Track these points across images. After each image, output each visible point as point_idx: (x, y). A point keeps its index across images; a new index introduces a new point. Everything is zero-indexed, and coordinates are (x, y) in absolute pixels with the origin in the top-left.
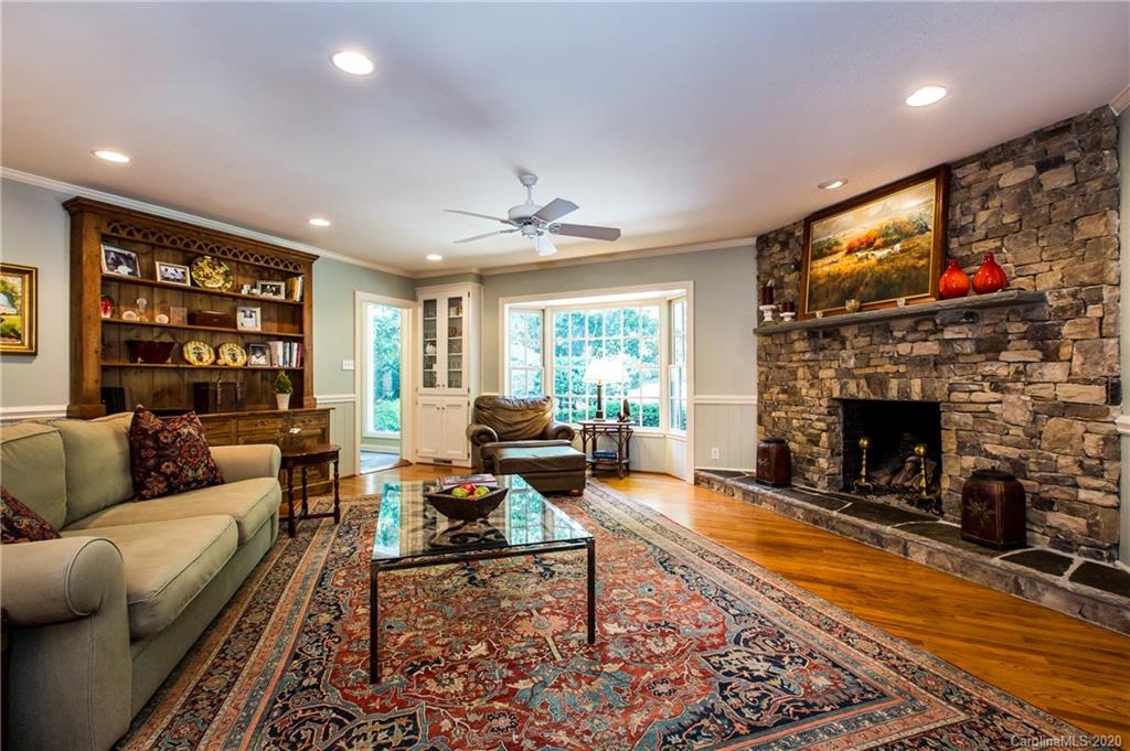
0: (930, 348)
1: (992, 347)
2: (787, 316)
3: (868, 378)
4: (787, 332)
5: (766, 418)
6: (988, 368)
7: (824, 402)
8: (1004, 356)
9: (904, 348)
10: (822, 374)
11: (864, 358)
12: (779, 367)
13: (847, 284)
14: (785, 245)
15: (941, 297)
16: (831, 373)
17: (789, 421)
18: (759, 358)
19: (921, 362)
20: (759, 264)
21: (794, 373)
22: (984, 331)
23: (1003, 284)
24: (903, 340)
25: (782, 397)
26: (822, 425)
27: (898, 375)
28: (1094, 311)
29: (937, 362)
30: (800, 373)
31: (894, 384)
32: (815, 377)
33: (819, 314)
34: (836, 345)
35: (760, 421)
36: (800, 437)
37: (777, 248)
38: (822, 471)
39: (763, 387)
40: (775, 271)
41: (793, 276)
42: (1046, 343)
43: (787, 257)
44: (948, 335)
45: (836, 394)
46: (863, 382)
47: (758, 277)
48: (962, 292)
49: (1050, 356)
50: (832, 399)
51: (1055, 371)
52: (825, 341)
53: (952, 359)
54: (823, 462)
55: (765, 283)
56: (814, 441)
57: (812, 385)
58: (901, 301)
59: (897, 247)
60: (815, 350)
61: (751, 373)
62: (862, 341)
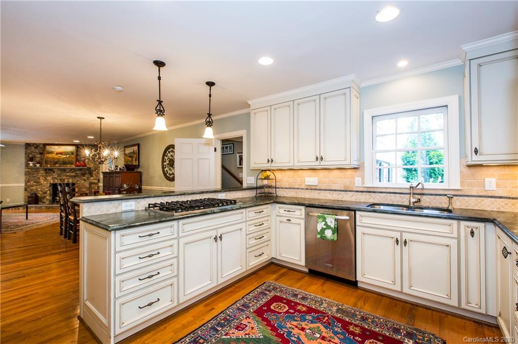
0: (73, 174)
1: (84, 175)
2: (38, 165)
3: (60, 179)
4: (38, 168)
5: (28, 190)
6: (83, 178)
7: (48, 184)
8: (86, 176)
9: (68, 174)
10: (48, 178)
11: (59, 175)
12: (34, 177)
13: (56, 161)
14: (36, 148)
15: (76, 166)
16: (51, 178)
17: (37, 189)
18: (26, 174)
19: (72, 176)
20: (26, 151)
21: (39, 178)
22: (83, 172)
23: (85, 166)
24: (68, 172)
25: (34, 184)
26: (48, 189)
27: (67, 179)
28: (97, 170)
29: (75, 177)
30: (41, 178)
31: (66, 180)
32: (46, 179)
33: (49, 166)
34: (52, 172)
35: (26, 190)
36: (40, 192)
37: (33, 148)
38: (47, 199)
39: (27, 182)
40: (33, 154)
41: (39, 156)
42: (91, 174)
43: (37, 151)
44: (77, 172)
45: (52, 183)
46: (59, 180)
47: (26, 154)
48: (80, 166)
49: (92, 176)
50: (50, 184)
51: (92, 178)
52: (49, 171)
53: (78, 176)
54: (48, 197)
55: (28, 156)
56: (45, 193)
57: (45, 181)
58: (69, 166)
59: (68, 156)
60: (46, 173)
61: (23, 178)
62: (59, 172)
